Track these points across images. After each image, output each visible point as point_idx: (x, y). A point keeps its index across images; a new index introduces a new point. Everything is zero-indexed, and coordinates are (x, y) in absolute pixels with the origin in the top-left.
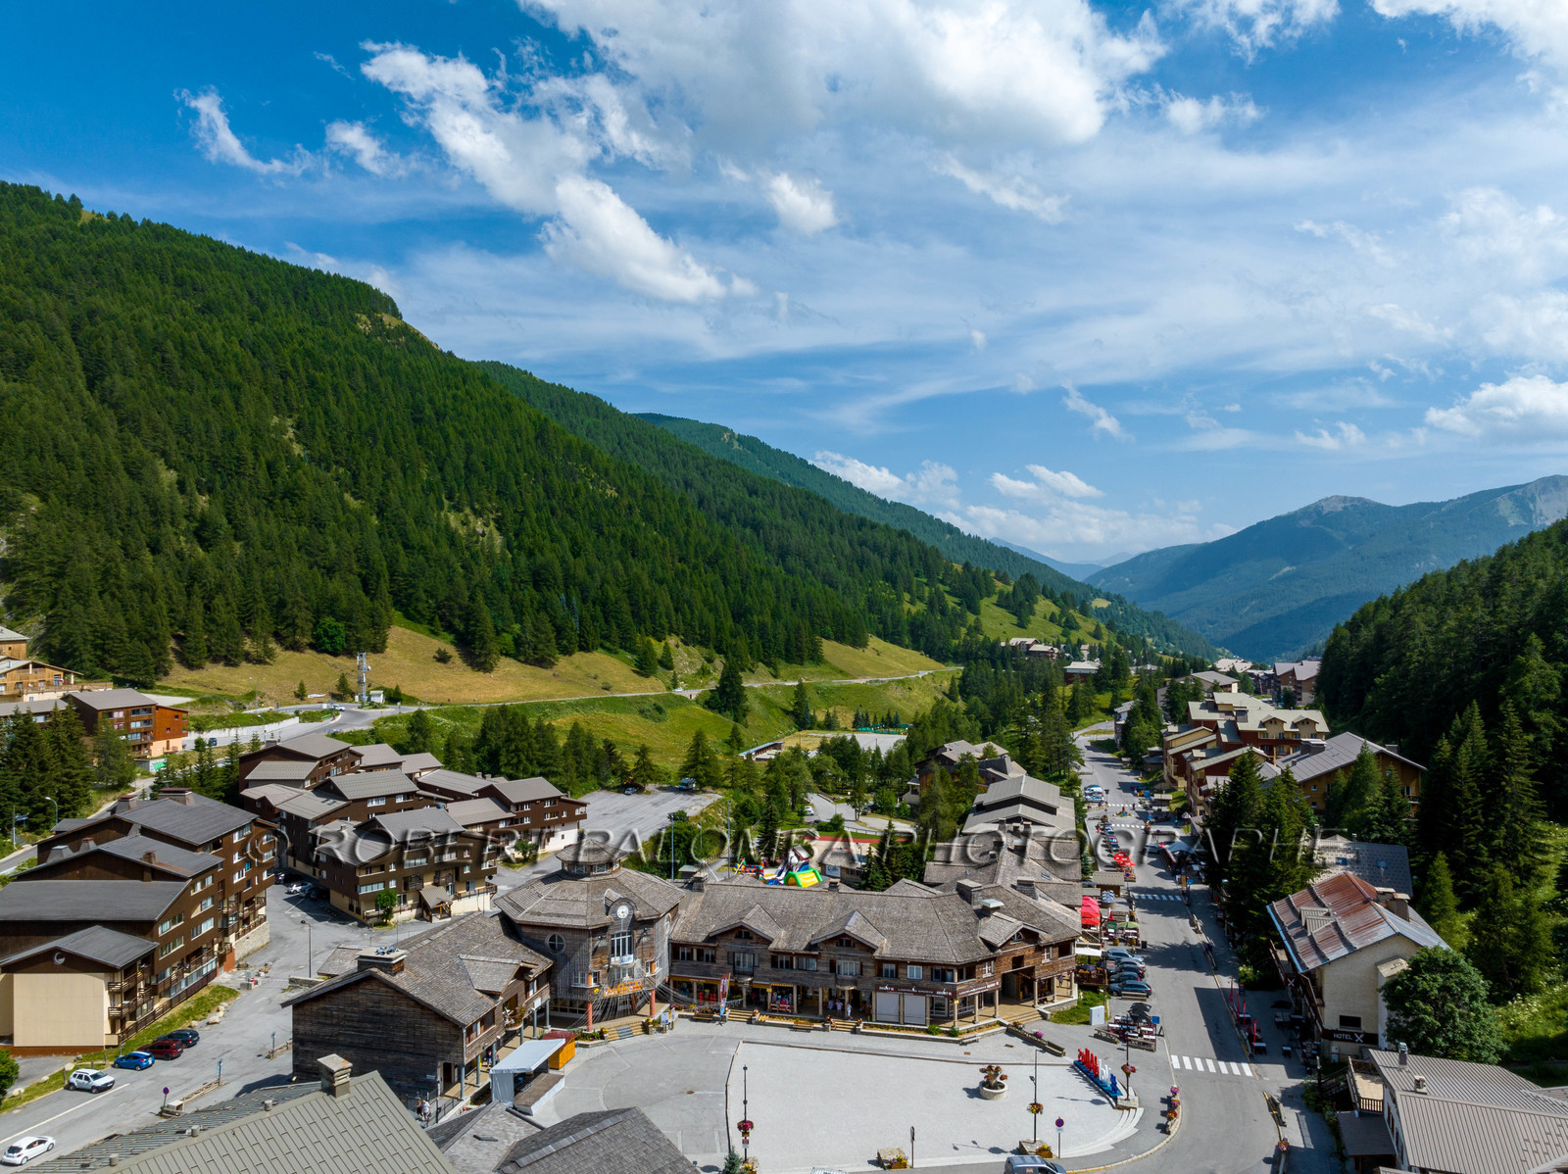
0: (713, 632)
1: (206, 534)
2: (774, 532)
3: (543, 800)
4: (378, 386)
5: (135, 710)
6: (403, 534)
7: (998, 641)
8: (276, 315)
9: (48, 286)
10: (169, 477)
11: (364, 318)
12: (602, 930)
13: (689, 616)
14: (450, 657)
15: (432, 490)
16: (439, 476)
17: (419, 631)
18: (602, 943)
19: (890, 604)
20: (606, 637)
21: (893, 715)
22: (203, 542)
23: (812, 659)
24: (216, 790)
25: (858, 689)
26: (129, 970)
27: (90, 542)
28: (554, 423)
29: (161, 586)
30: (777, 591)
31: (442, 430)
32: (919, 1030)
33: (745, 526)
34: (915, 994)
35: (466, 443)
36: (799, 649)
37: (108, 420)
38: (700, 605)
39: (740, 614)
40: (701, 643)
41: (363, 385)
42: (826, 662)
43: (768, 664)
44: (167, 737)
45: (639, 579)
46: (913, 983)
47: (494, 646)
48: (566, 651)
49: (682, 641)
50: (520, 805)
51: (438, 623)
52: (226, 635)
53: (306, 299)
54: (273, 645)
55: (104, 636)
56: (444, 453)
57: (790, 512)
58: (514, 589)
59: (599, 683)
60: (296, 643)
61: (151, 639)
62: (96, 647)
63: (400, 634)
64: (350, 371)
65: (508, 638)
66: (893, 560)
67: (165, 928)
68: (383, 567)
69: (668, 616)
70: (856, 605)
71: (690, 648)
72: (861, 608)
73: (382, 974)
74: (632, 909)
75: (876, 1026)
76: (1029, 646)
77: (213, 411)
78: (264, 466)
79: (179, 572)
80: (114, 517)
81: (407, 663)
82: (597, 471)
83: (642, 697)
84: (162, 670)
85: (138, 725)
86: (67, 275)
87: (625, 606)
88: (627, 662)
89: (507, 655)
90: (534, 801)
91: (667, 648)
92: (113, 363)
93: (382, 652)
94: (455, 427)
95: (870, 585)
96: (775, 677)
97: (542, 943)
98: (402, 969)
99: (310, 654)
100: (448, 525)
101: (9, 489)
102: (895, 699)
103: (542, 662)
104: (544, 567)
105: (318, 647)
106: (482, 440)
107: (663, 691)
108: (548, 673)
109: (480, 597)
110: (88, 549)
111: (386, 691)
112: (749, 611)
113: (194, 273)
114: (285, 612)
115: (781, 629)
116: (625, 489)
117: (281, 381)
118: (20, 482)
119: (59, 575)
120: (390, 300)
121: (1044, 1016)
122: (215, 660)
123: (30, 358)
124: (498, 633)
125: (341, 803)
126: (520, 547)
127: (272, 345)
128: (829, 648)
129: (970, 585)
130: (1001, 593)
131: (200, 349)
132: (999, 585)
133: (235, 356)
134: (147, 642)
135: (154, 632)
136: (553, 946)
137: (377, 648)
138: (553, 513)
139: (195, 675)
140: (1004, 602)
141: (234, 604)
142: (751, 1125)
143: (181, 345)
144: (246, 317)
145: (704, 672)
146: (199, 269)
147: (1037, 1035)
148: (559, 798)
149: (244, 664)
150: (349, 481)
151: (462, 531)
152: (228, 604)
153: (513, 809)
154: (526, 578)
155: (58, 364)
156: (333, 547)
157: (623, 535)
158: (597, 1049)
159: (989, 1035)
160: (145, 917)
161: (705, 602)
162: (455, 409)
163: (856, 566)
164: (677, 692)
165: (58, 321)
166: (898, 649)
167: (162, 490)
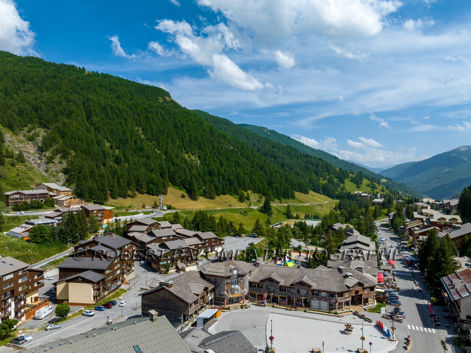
0: (262, 189)
1: (118, 161)
2: (280, 159)
3: (212, 239)
4: (165, 118)
5: (99, 211)
6: (172, 161)
7: (350, 192)
8: (137, 98)
9: (76, 92)
10: (108, 145)
11: (161, 98)
12: (229, 277)
13: (255, 184)
14: (185, 196)
15: (180, 147)
16: (182, 144)
17: (176, 189)
18: (229, 281)
19: (316, 181)
20: (230, 191)
21: (317, 215)
22: (118, 163)
23: (292, 197)
24: (121, 233)
25: (306, 207)
26: (98, 283)
27: (87, 163)
28: (215, 127)
29: (106, 176)
30: (281, 177)
31: (183, 130)
32: (325, 312)
33: (271, 157)
34: (324, 301)
35: (190, 134)
36: (288, 195)
37: (92, 129)
38: (258, 181)
39: (270, 184)
40: (258, 193)
41: (160, 117)
42: (296, 199)
43: (278, 199)
44: (108, 218)
45: (240, 173)
46: (323, 297)
47: (197, 193)
48: (218, 195)
49: (252, 192)
50: (205, 240)
51: (182, 186)
52: (123, 189)
53: (145, 93)
54: (136, 192)
55: (91, 190)
56: (183, 137)
57: (285, 153)
58: (203, 176)
59: (228, 204)
60: (142, 192)
61: (103, 191)
62: (89, 193)
63: (171, 189)
64: (157, 114)
65: (202, 191)
66: (317, 167)
67: (107, 272)
68: (166, 170)
69: (248, 184)
70: (306, 181)
71: (255, 194)
72: (307, 182)
73: (166, 288)
74: (238, 271)
75: (312, 310)
76: (360, 194)
77: (120, 126)
78: (134, 141)
79: (111, 172)
80: (93, 156)
81: (173, 198)
82: (227, 141)
83: (241, 208)
84: (106, 199)
85: (100, 215)
86: (81, 89)
87: (236, 182)
88: (236, 198)
89: (202, 196)
90: (209, 239)
91: (248, 194)
92: (93, 113)
93: (166, 194)
94: (186, 129)
95: (310, 175)
96: (281, 203)
97: (212, 280)
98: (172, 286)
99: (146, 195)
100: (184, 158)
101: (67, 149)
102: (318, 210)
103: (212, 198)
104: (212, 170)
105: (148, 193)
106: (194, 133)
107: (247, 207)
108: (213, 201)
109: (194, 179)
110: (87, 165)
111: (167, 206)
112: (273, 183)
113: (115, 87)
114: (139, 183)
115: (282, 188)
116: (235, 147)
117: (138, 117)
118: (70, 147)
119: (80, 173)
120: (168, 93)
121: (365, 310)
122: (120, 197)
123: (72, 112)
124: (199, 189)
125: (155, 238)
126: (205, 164)
127: (136, 107)
128: (297, 194)
129: (342, 175)
130: (351, 177)
131: (116, 109)
132: (351, 175)
133: (126, 110)
134: (102, 191)
135: (104, 189)
136: (215, 281)
137: (165, 193)
138: (214, 154)
139: (115, 201)
140: (352, 180)
141: (125, 181)
142: (273, 338)
143: (111, 108)
144: (129, 99)
145: (259, 201)
147: (363, 315)
148: (216, 238)
149: (128, 198)
150: (157, 145)
151: (189, 159)
152: (124, 181)
153: (203, 241)
154: (207, 173)
155: (79, 114)
156: (152, 164)
157: (235, 160)
158: (227, 313)
159: (347, 315)
160: (102, 268)
161: (259, 180)
162: (186, 124)
163: (305, 169)
164: (251, 207)
165: (79, 102)
166: (318, 194)
167: (106, 148)
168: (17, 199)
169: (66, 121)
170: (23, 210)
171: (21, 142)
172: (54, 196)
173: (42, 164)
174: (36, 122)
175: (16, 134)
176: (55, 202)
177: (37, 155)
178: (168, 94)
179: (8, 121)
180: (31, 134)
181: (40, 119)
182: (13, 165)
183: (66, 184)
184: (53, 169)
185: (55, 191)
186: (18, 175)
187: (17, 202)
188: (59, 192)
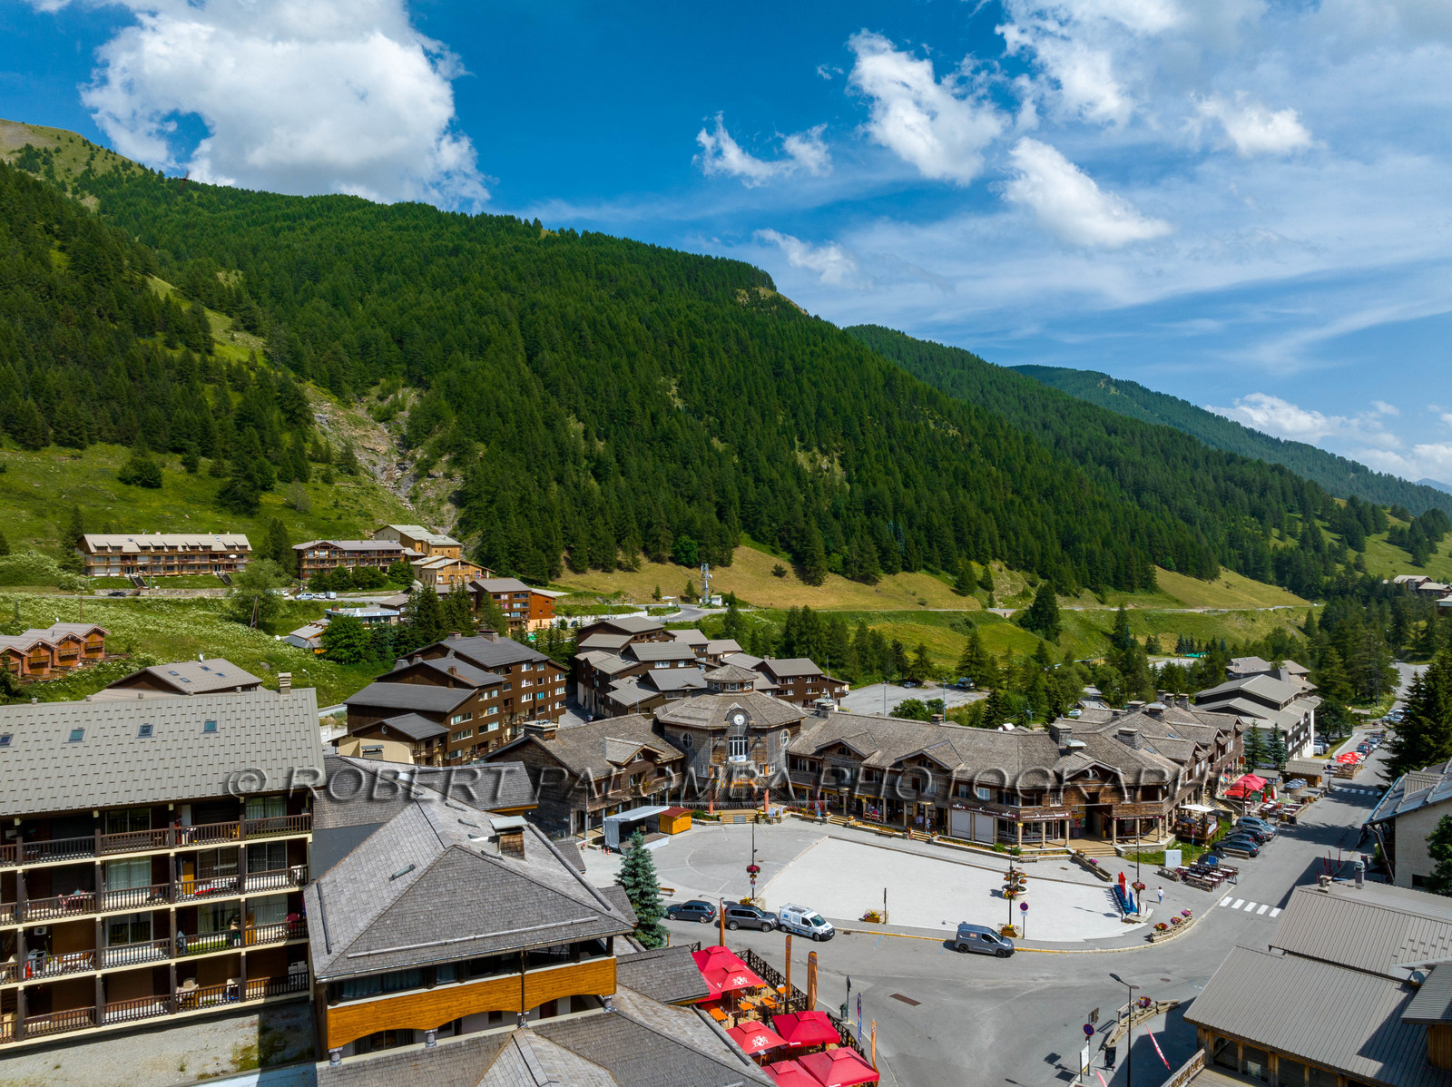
0: (1037, 558)
1: (600, 471)
2: (1130, 469)
3: (806, 677)
4: (747, 347)
5: (517, 594)
6: (756, 470)
7: (1381, 578)
8: (671, 296)
9: (506, 288)
10: (575, 426)
11: (743, 292)
12: (721, 732)
13: (1014, 543)
14: (785, 572)
15: (786, 432)
16: (793, 422)
17: (762, 551)
18: (721, 743)
19: (1254, 539)
20: (929, 560)
21: (1218, 642)
22: (597, 476)
23: (1145, 587)
24: (562, 655)
25: (1193, 618)
26: (428, 742)
27: (514, 477)
28: (902, 372)
29: (558, 508)
30: (1115, 522)
31: (797, 381)
32: (986, 847)
33: (1100, 465)
34: (983, 814)
35: (819, 392)
36: (1130, 577)
37: (537, 390)
38: (1026, 532)
39: (1068, 542)
40: (1025, 568)
41: (735, 348)
42: (1159, 591)
43: (1095, 590)
44: (540, 617)
45: (964, 508)
46: (982, 802)
47: (823, 564)
48: (891, 571)
49: (1006, 565)
50: (784, 679)
51: (778, 544)
52: (604, 547)
53: (696, 280)
54: (641, 557)
55: (516, 546)
56: (798, 402)
57: (1151, 449)
58: (848, 516)
59: (916, 599)
60: (659, 556)
61: (547, 549)
62: (511, 554)
63: (745, 553)
64: (725, 337)
65: (837, 558)
66: (1262, 495)
67: (456, 721)
68: (735, 496)
69: (992, 541)
70: (1216, 540)
71: (1014, 573)
72: (1220, 543)
73: (537, 739)
74: (748, 718)
75: (949, 840)
76: (1418, 584)
77: (613, 374)
78: (649, 416)
79: (575, 499)
80: (532, 458)
81: (748, 575)
82: (941, 413)
83: (955, 613)
84: (554, 573)
85: (519, 605)
86: (521, 278)
87: (949, 532)
88: (947, 582)
89: (836, 572)
90: (797, 677)
91: (987, 572)
92: (544, 342)
93: (728, 565)
94: (809, 379)
95: (1233, 521)
96: (1101, 602)
97: (678, 739)
98: (553, 738)
99: (670, 566)
100: (795, 463)
101: (466, 439)
102: (1235, 629)
103: (867, 579)
104: (875, 497)
105: (675, 560)
106: (833, 388)
107: (979, 608)
108: (872, 588)
109: (813, 523)
110: (512, 483)
111: (725, 596)
112: (1078, 539)
113: (611, 268)
114: (651, 531)
115: (1109, 554)
116: (966, 428)
117: (668, 348)
118: (473, 433)
119: (491, 502)
120: (767, 275)
122: (596, 567)
123: (489, 342)
124: (828, 553)
126: (859, 481)
127: (663, 320)
128: (1162, 576)
129: (1355, 521)
130: (1393, 529)
131: (608, 326)
132: (1394, 521)
133: (634, 330)
134: (544, 551)
135: (550, 543)
136: (685, 742)
137: (725, 563)
138: (892, 450)
139: (579, 578)
140: (1397, 539)
141: (612, 524)
142: (758, 869)
143: (593, 324)
144: (647, 299)
145: (1025, 594)
146: (614, 264)
147: (1092, 862)
148: (819, 676)
149: (617, 571)
150: (717, 428)
151: (808, 467)
152: (606, 524)
154: (861, 507)
155: (507, 346)
156: (695, 480)
157: (956, 468)
160: (441, 709)
161: (1032, 530)
162: (811, 363)
163: (1217, 501)
164: (990, 610)
165: (509, 314)
166: (1256, 584)
167: (568, 437)
168: (323, 561)
169: (469, 364)
170: (334, 589)
171: (357, 423)
172: (416, 558)
173: (406, 481)
174: (400, 373)
175: (348, 404)
176: (417, 574)
177: (396, 458)
178: (766, 280)
179: (329, 370)
180: (386, 404)
181: (409, 364)
182: (327, 480)
183: (459, 533)
184: (430, 494)
185: (418, 545)
186: (336, 505)
187: (322, 570)
188: (427, 547)
